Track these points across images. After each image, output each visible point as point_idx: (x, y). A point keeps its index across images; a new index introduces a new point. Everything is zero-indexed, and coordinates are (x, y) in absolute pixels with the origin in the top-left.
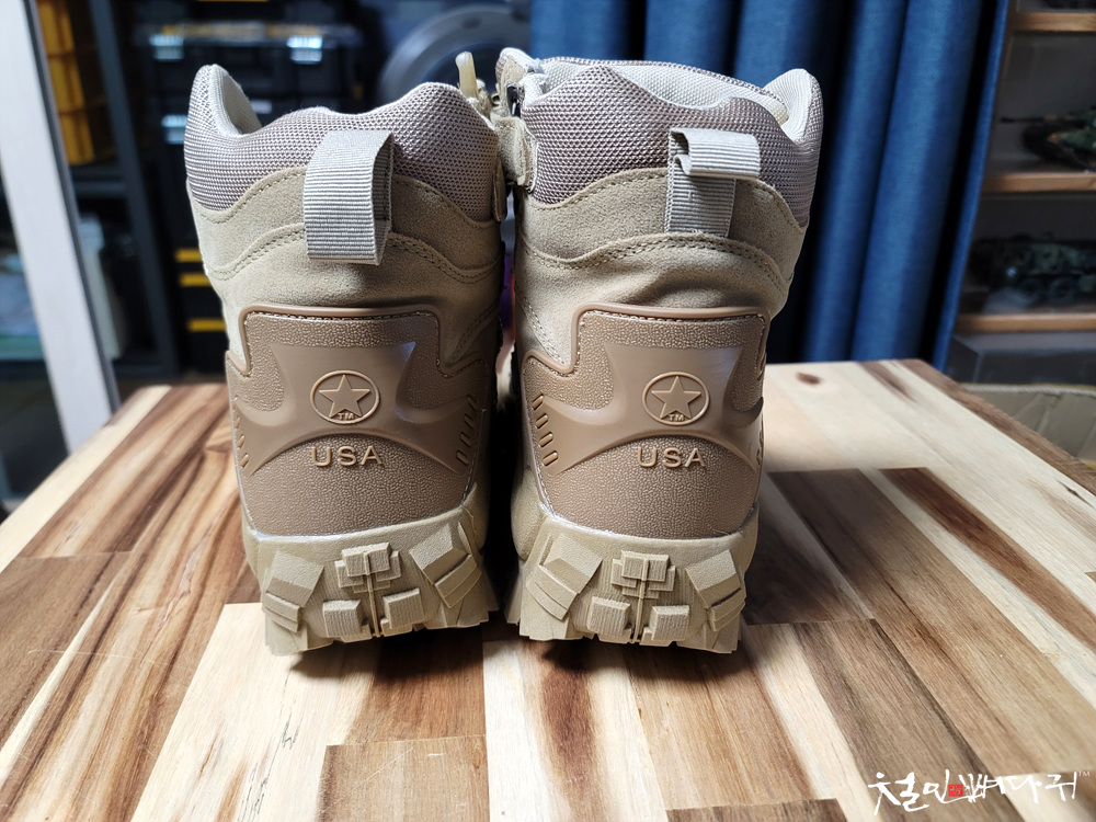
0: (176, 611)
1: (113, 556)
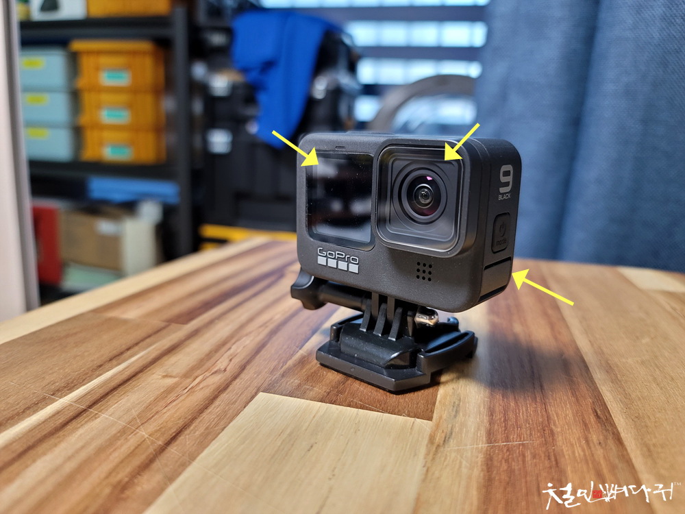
0: (201, 386)
1: (168, 326)
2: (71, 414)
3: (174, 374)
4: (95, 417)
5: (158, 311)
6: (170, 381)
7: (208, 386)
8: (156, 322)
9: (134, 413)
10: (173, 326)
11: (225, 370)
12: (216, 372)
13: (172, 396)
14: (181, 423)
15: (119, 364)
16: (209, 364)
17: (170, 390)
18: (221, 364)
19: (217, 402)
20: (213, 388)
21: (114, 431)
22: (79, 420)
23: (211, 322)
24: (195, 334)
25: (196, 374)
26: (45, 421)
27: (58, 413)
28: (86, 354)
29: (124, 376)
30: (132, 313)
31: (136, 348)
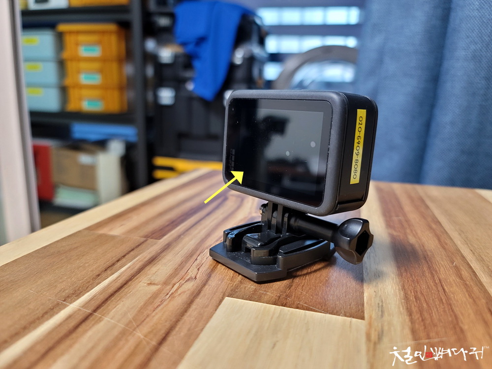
0: (179, 292)
1: (146, 241)
2: (80, 317)
3: (156, 282)
4: (100, 320)
5: (137, 228)
6: (154, 288)
7: (184, 292)
8: (137, 238)
9: (130, 316)
10: (150, 241)
11: (195, 278)
12: (189, 280)
13: (157, 302)
14: (168, 325)
15: (113, 274)
16: (182, 273)
17: (155, 296)
18: (192, 273)
19: (194, 306)
20: (188, 293)
21: (116, 332)
22: (88, 322)
23: (179, 238)
24: (167, 247)
25: (173, 282)
26: (60, 325)
27: (70, 317)
28: (87, 265)
29: (118, 284)
30: (117, 230)
31: (124, 260)
